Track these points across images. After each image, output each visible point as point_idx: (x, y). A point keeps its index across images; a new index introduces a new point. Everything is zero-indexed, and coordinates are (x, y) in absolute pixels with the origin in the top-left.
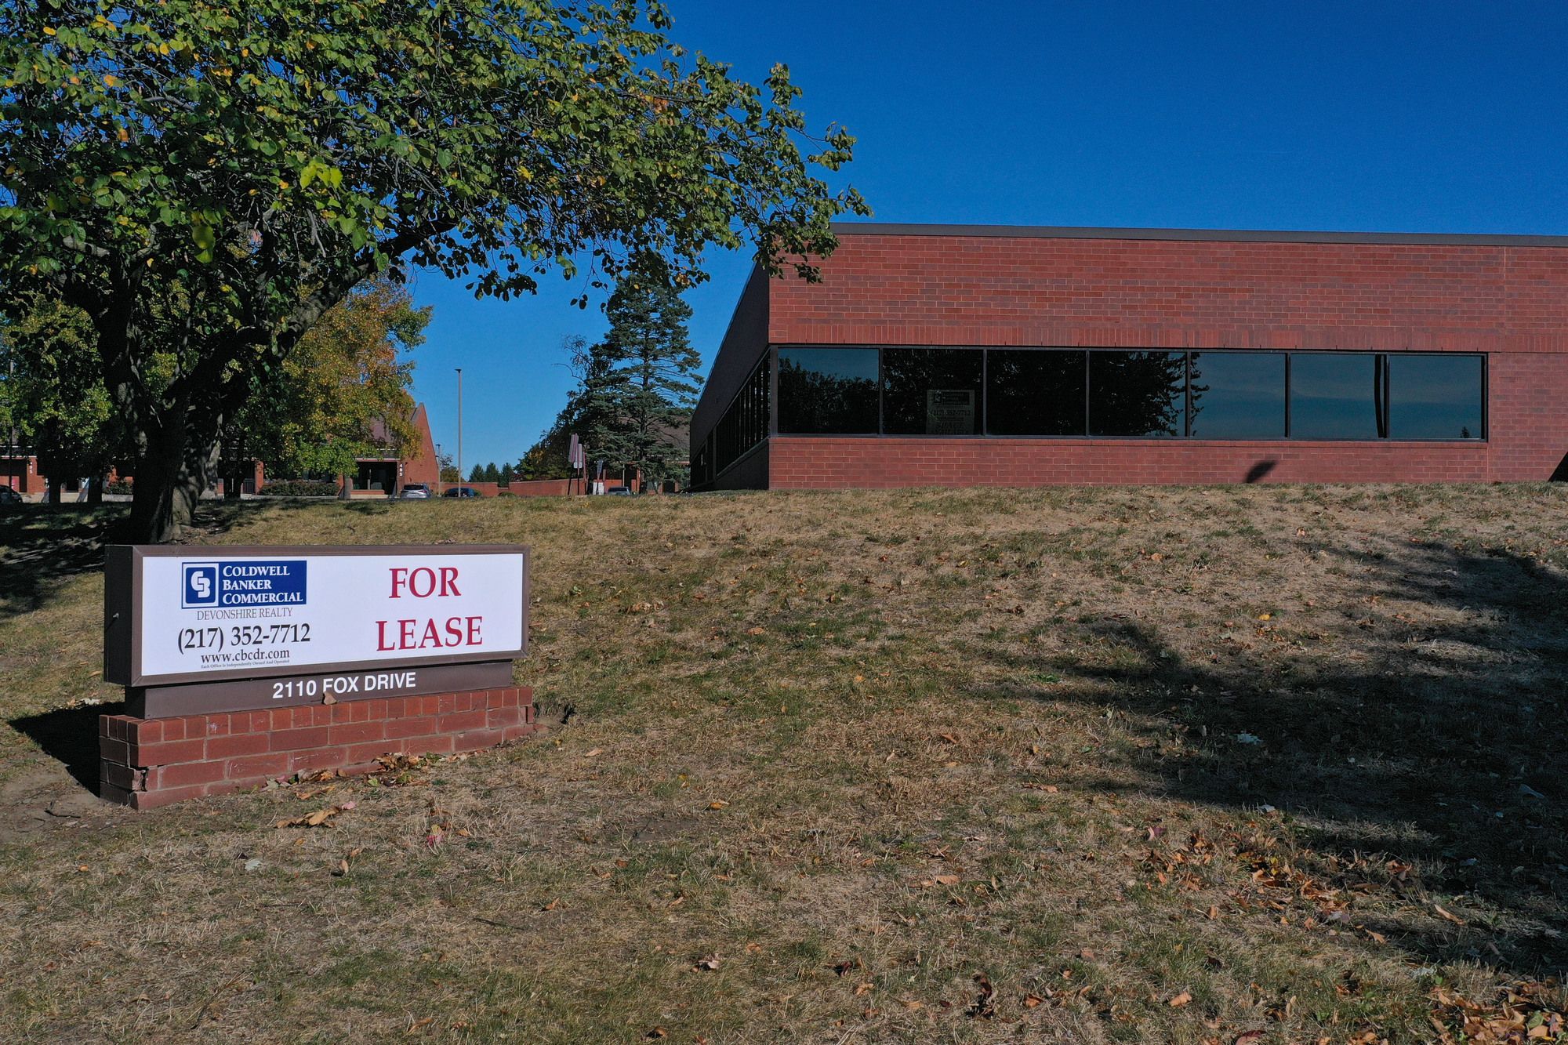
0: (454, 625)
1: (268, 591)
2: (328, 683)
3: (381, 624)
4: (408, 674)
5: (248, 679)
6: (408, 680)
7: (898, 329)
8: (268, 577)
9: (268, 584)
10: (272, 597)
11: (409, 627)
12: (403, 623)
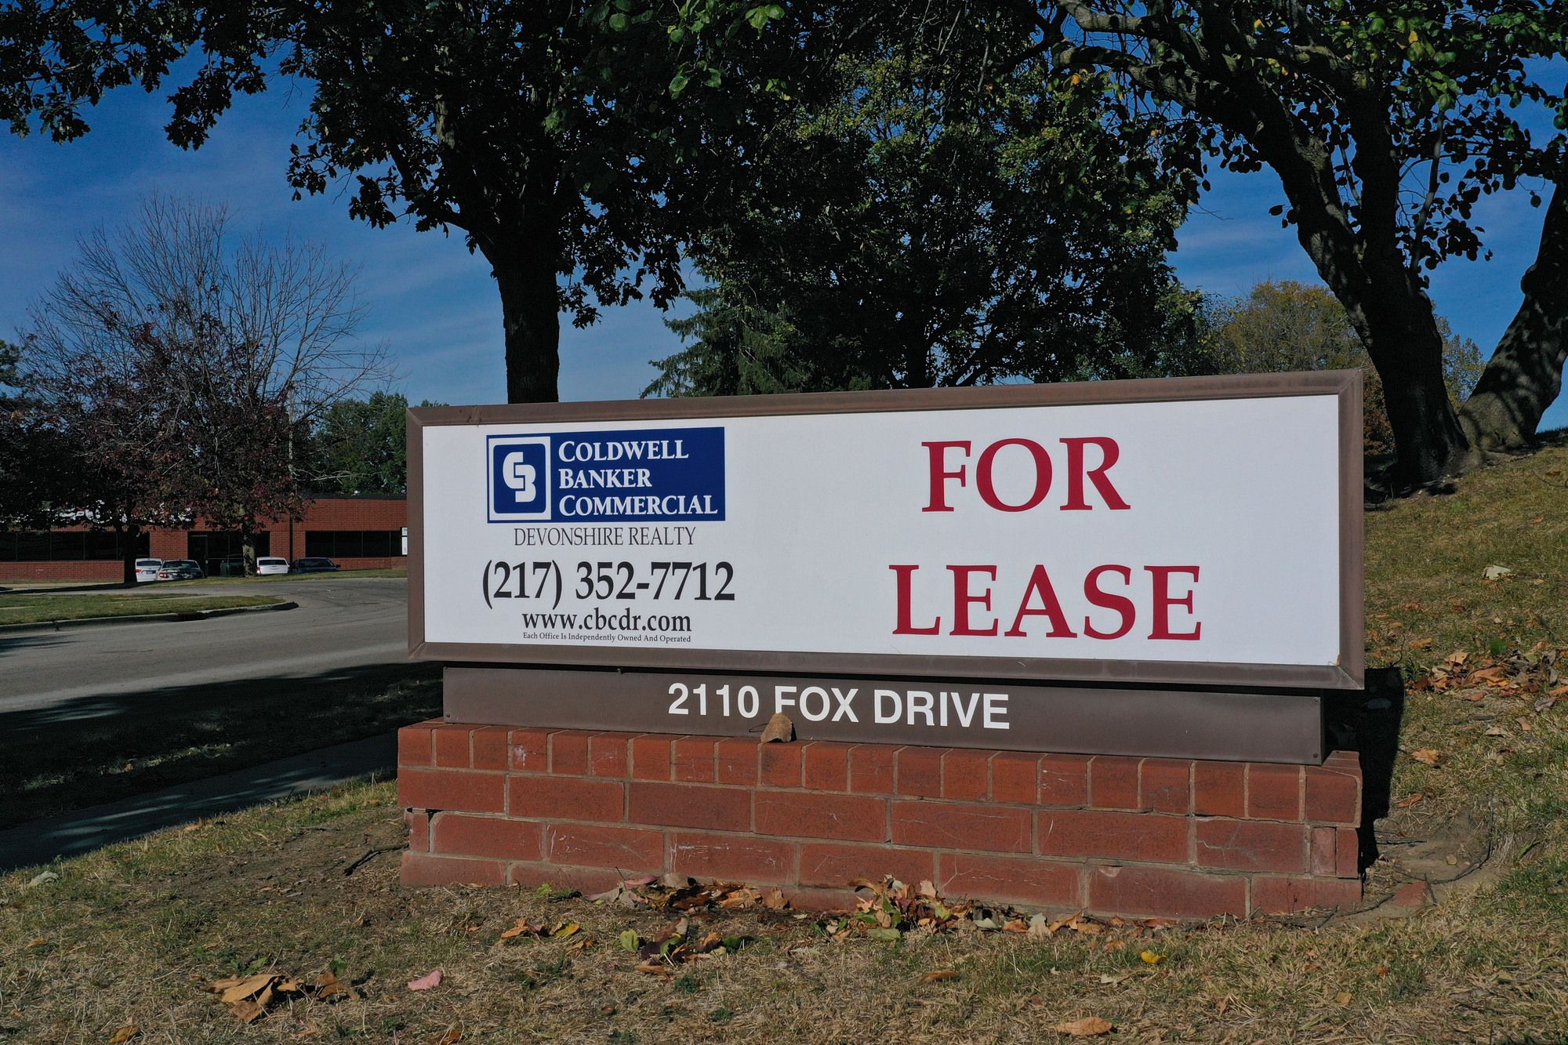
0: (1109, 583)
1: (644, 491)
2: (785, 696)
3: (904, 574)
4: (988, 698)
5: (612, 669)
6: (988, 710)
8: (643, 462)
9: (644, 478)
10: (654, 504)
11: (977, 584)
12: (961, 574)
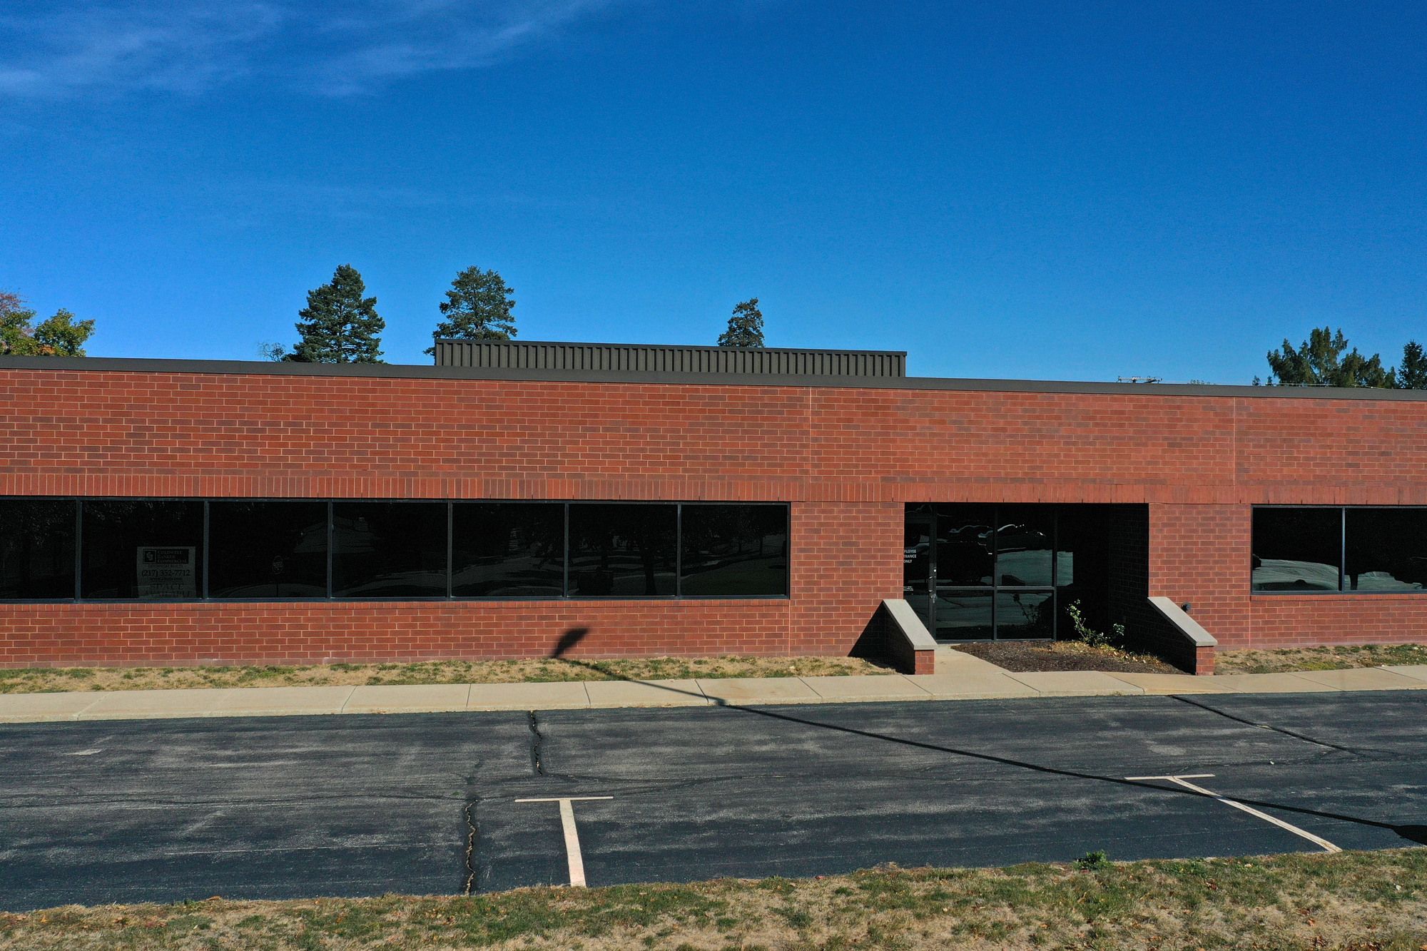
7: (97, 479)
